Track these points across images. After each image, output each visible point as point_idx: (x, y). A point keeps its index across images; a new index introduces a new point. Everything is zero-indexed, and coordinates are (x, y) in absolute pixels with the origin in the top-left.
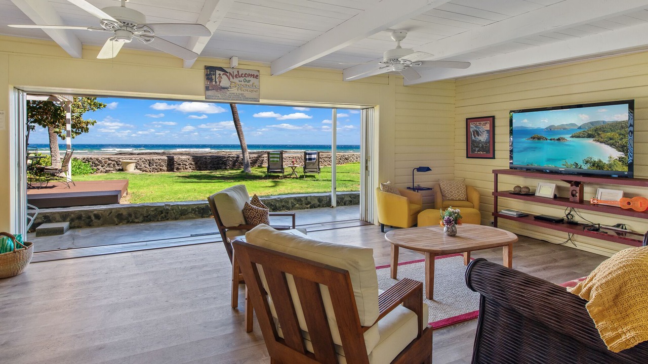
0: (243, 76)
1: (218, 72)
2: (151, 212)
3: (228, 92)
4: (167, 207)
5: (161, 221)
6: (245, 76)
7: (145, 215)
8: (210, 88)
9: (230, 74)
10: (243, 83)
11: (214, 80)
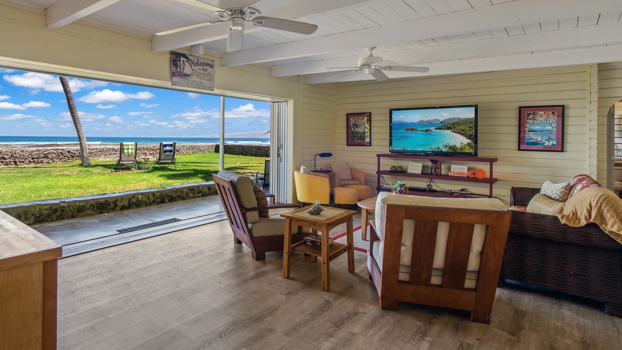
0: (202, 64)
1: (182, 59)
2: (45, 211)
3: (190, 80)
4: (63, 204)
5: (56, 220)
6: (203, 65)
7: (37, 215)
8: (176, 74)
9: (192, 61)
10: (201, 71)
11: (179, 67)
